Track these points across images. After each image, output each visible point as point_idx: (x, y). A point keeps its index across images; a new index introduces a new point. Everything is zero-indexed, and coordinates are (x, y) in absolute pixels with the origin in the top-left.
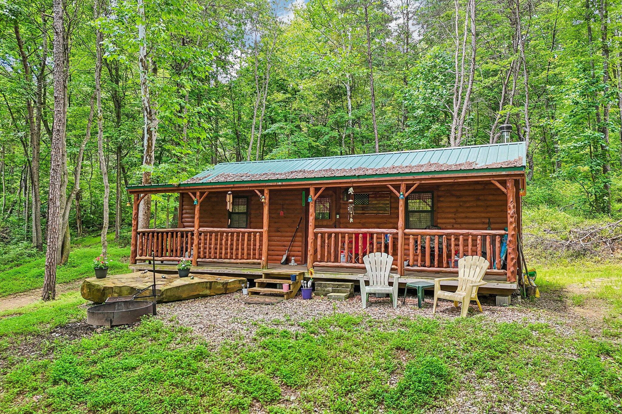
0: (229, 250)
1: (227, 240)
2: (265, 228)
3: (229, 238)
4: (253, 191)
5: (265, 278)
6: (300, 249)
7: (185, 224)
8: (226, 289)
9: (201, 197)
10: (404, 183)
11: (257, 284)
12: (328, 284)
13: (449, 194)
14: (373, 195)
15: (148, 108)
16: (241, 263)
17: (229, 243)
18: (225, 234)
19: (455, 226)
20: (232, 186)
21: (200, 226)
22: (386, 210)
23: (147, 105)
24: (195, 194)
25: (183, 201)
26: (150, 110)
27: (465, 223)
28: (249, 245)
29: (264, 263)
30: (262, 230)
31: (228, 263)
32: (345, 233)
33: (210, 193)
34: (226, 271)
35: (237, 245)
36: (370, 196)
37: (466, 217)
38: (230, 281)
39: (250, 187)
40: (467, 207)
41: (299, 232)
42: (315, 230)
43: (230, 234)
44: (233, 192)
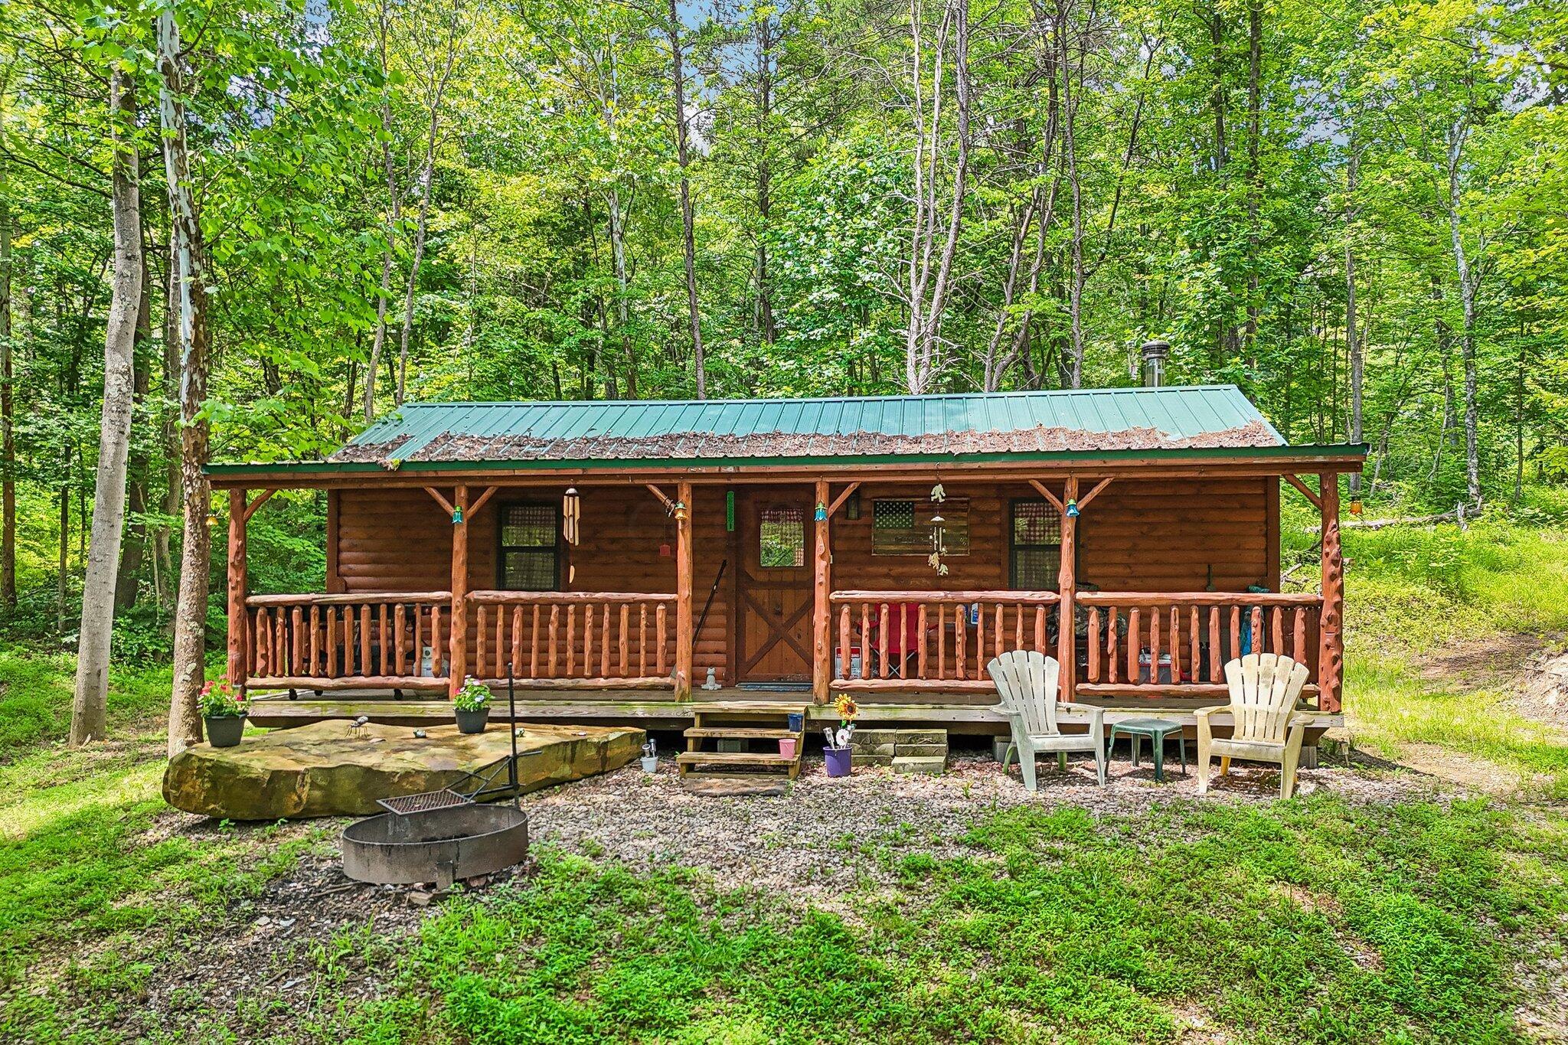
0: (570, 653)
1: (563, 625)
2: (685, 591)
3: (571, 619)
4: (644, 487)
5: (702, 726)
6: (722, 645)
7: (350, 580)
8: (605, 760)
9: (470, 502)
10: (1075, 475)
11: (690, 744)
12: (884, 735)
13: (1115, 507)
14: (925, 506)
15: (191, 222)
16: (611, 689)
17: (571, 633)
18: (555, 609)
19: (1132, 583)
20: (579, 472)
21: (469, 588)
22: (959, 544)
23: (187, 212)
24: (449, 494)
25: (339, 514)
26: (200, 232)
27: (1151, 577)
28: (633, 638)
29: (686, 686)
30: (673, 596)
31: (569, 689)
32: (917, 603)
33: (501, 490)
34: (567, 712)
35: (597, 638)
36: (916, 506)
37: (1157, 562)
38: (612, 737)
39: (635, 476)
40: (1159, 538)
41: (718, 601)
42: (833, 596)
43: (571, 608)
44: (584, 493)
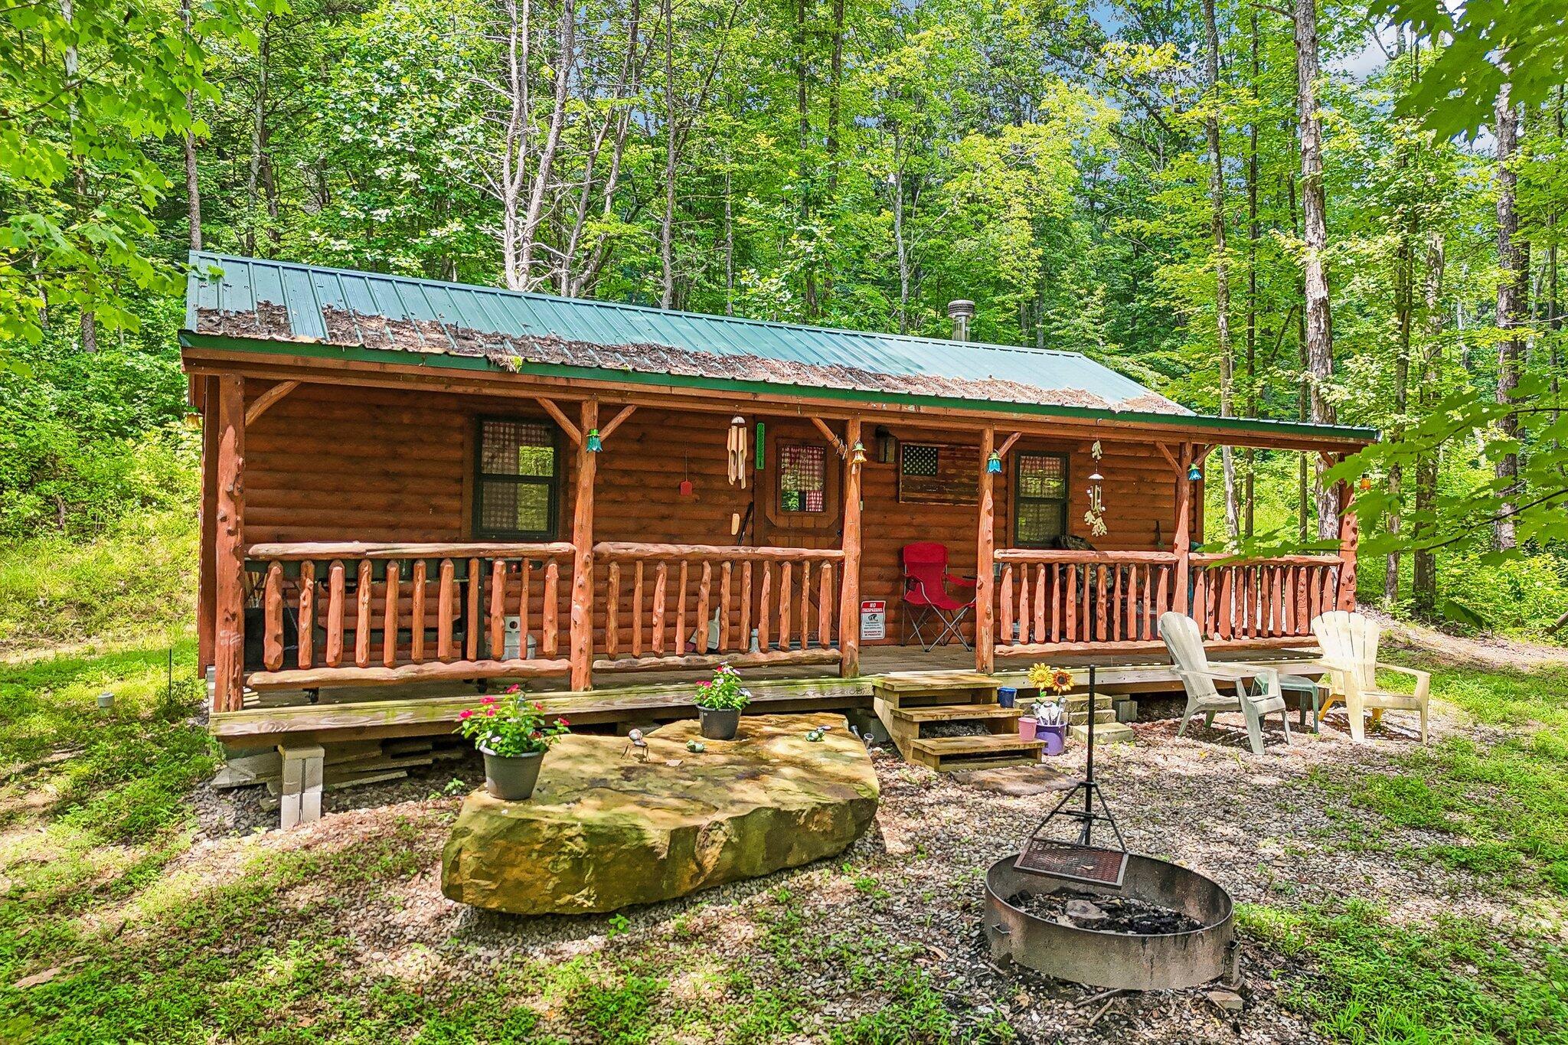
3: (726, 581)
9: (602, 424)
10: (1192, 441)
14: (948, 453)
18: (708, 567)
21: (601, 537)
24: (573, 411)
30: (840, 553)
36: (942, 453)
39: (802, 407)
42: (999, 555)
43: (726, 566)
